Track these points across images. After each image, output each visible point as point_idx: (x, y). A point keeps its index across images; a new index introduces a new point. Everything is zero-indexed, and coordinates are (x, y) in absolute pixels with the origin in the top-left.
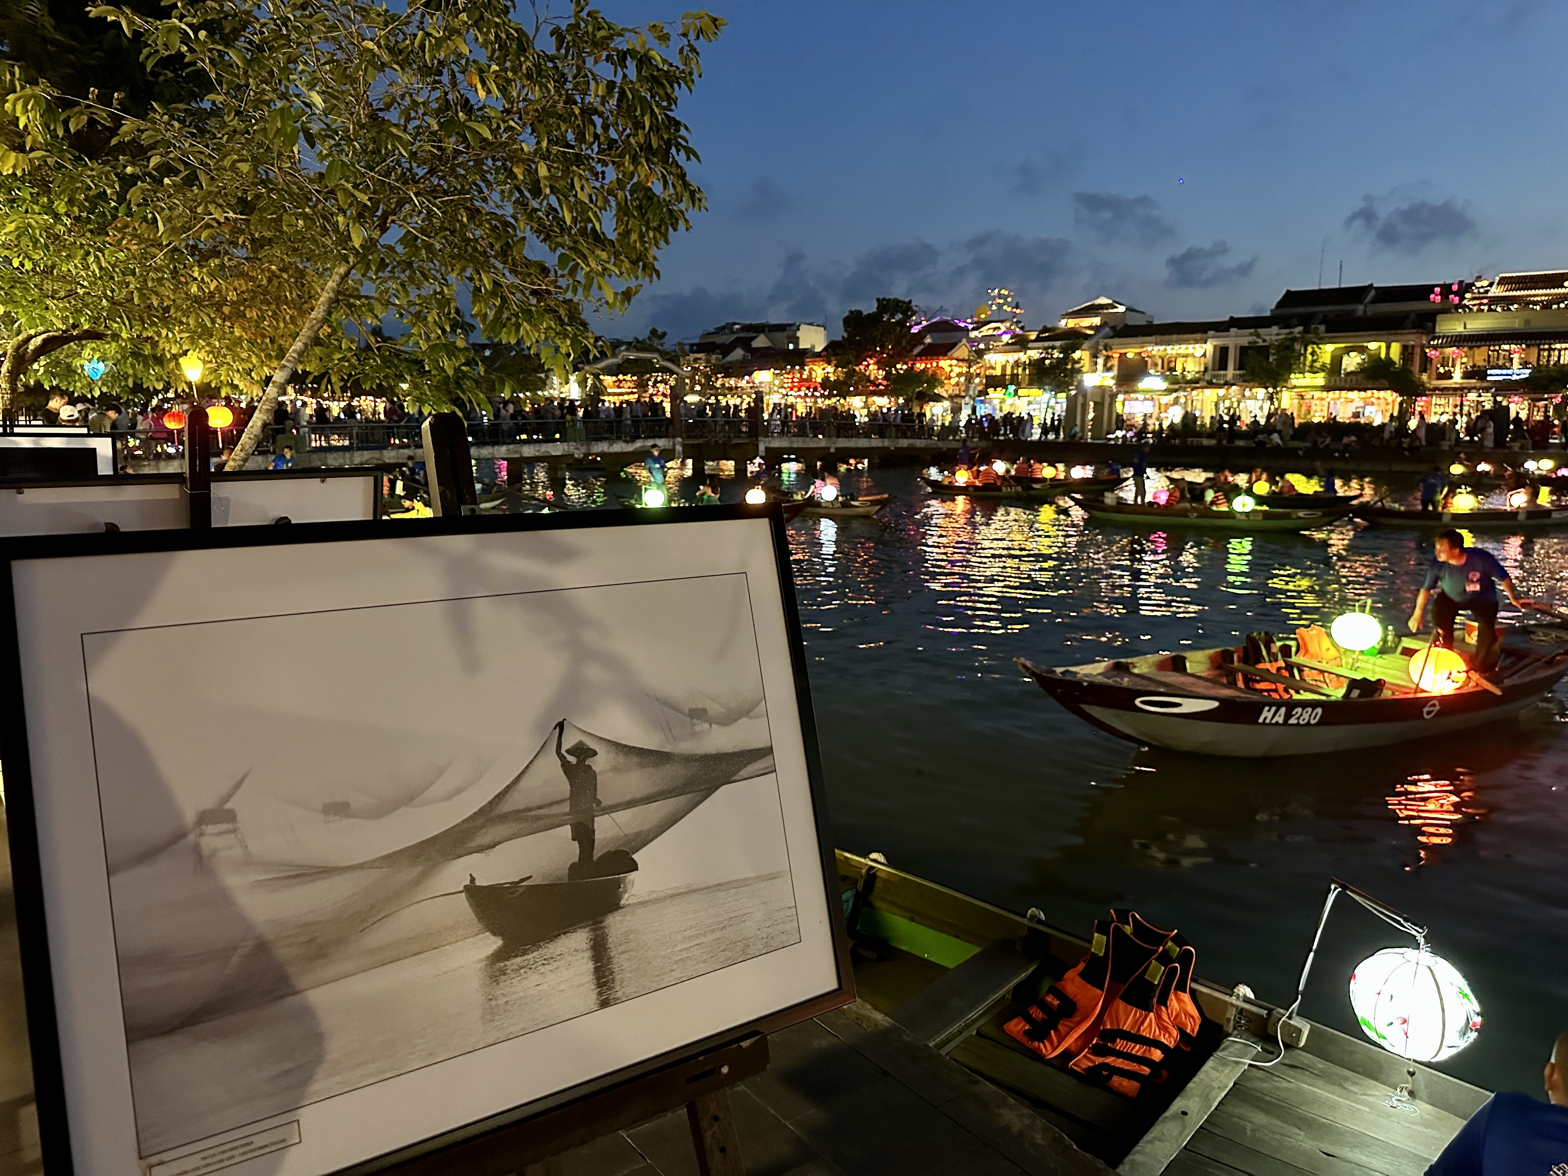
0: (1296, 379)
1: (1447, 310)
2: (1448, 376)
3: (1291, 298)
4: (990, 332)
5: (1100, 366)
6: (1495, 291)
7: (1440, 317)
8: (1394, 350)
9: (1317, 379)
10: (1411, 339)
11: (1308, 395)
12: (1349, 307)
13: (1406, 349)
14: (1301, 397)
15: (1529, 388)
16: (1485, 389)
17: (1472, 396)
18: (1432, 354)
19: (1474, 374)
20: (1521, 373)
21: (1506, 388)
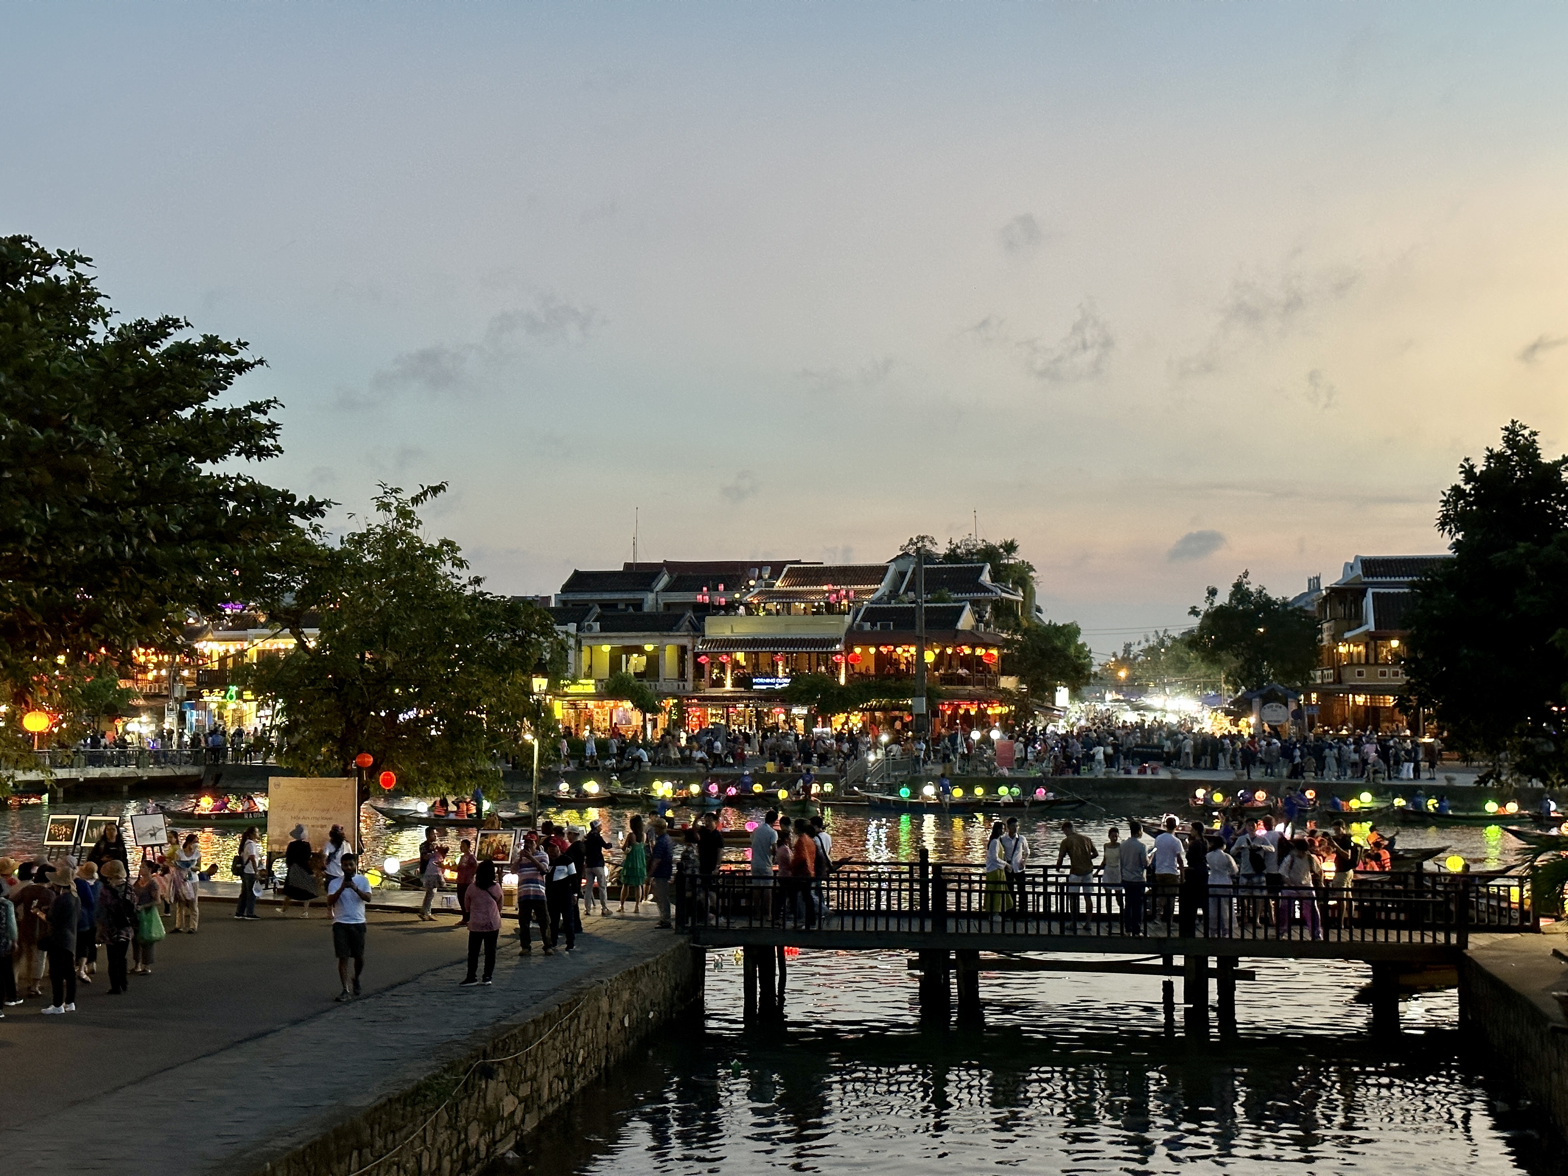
0: (569, 686)
2: (720, 683)
3: (579, 581)
6: (780, 585)
7: (708, 618)
8: (670, 654)
9: (588, 686)
10: (685, 641)
11: (581, 704)
12: (638, 596)
13: (683, 650)
14: (574, 706)
15: (787, 698)
16: (749, 698)
17: (740, 707)
18: (703, 659)
19: (742, 681)
20: (782, 682)
21: (770, 696)
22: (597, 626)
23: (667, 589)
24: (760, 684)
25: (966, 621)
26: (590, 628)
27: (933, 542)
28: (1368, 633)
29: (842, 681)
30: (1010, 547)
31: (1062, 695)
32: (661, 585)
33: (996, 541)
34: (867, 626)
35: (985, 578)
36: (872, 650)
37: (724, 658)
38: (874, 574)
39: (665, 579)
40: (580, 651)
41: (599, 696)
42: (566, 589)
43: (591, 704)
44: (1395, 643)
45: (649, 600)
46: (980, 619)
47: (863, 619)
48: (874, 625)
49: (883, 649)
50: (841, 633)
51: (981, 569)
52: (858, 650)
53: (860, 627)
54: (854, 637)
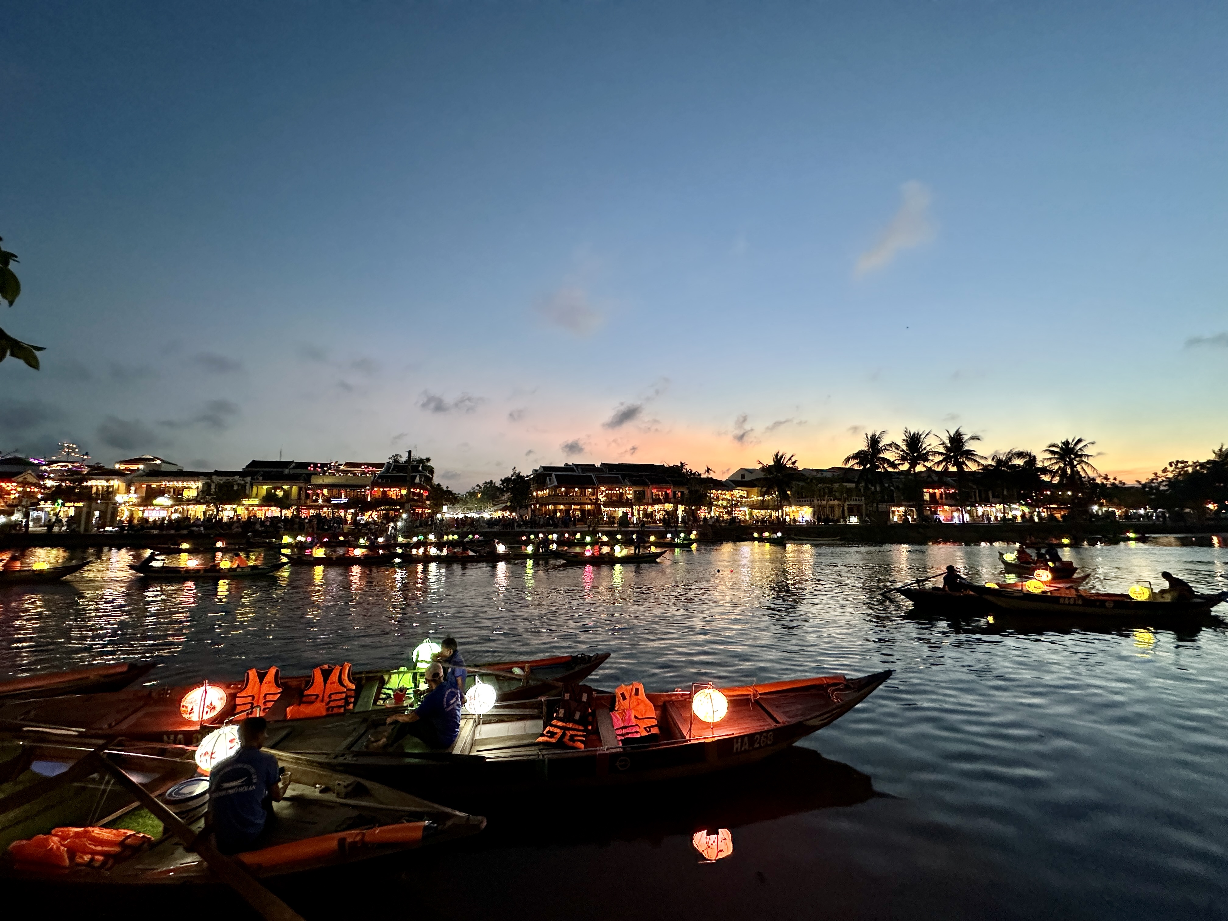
0: (245, 501)
1: (316, 474)
2: (316, 501)
3: (254, 464)
4: (59, 468)
5: (132, 491)
6: (342, 468)
7: (313, 476)
8: (295, 489)
9: (256, 501)
10: (302, 485)
11: (251, 508)
12: (281, 470)
13: (300, 489)
14: (247, 509)
15: (346, 506)
16: (330, 507)
17: (325, 509)
18: (310, 492)
19: (327, 500)
20: (344, 500)
21: (338, 506)
22: (261, 478)
23: (294, 468)
24: (334, 501)
25: (417, 480)
26: (258, 479)
27: (401, 457)
28: (555, 486)
29: (369, 500)
30: (428, 460)
31: (445, 508)
32: (292, 466)
33: (424, 457)
34: (380, 481)
35: (420, 468)
36: (382, 490)
37: (319, 491)
38: (380, 465)
39: (294, 464)
40: (252, 488)
41: (260, 505)
42: (248, 466)
43: (256, 508)
44: (563, 489)
45: (286, 471)
46: (421, 481)
47: (378, 478)
48: (382, 480)
49: (386, 489)
50: (370, 482)
51: (419, 466)
52: (376, 489)
53: (377, 481)
54: (374, 484)
